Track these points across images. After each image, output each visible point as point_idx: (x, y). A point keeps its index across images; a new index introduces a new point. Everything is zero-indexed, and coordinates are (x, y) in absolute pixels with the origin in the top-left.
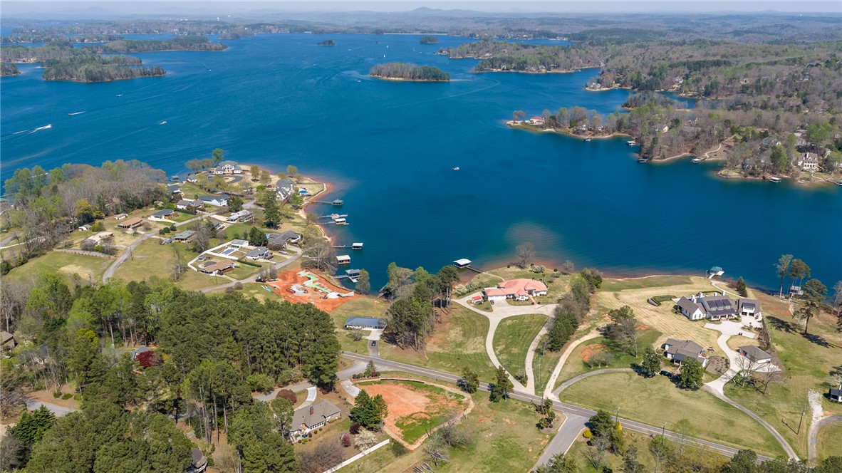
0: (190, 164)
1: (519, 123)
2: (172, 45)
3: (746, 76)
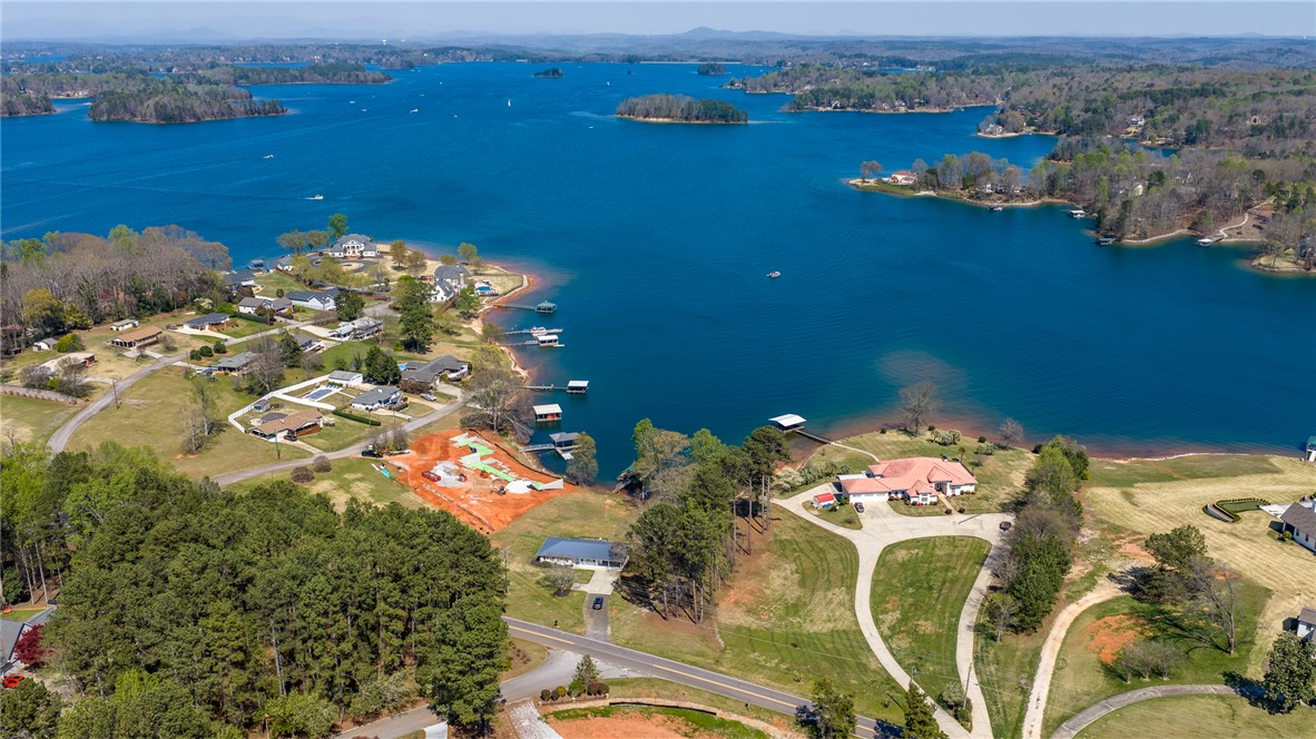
0: (284, 240)
1: (872, 182)
2: (306, 75)
3: (1255, 112)
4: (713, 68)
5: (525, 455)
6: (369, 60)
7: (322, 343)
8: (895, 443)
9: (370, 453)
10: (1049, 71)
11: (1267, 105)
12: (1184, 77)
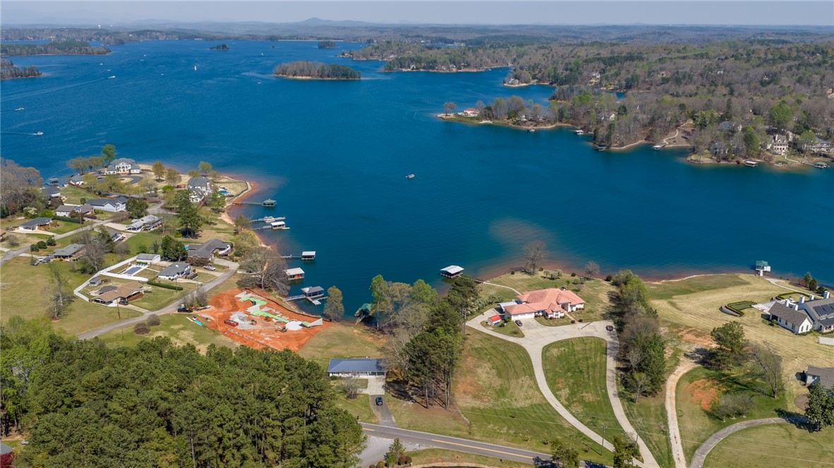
0: (72, 163)
1: (452, 115)
2: (48, 50)
3: (662, 69)
4: (328, 44)
5: (286, 302)
6: (91, 39)
7: (124, 235)
8: (523, 280)
9: (184, 310)
10: (536, 46)
11: (668, 65)
12: (616, 49)
